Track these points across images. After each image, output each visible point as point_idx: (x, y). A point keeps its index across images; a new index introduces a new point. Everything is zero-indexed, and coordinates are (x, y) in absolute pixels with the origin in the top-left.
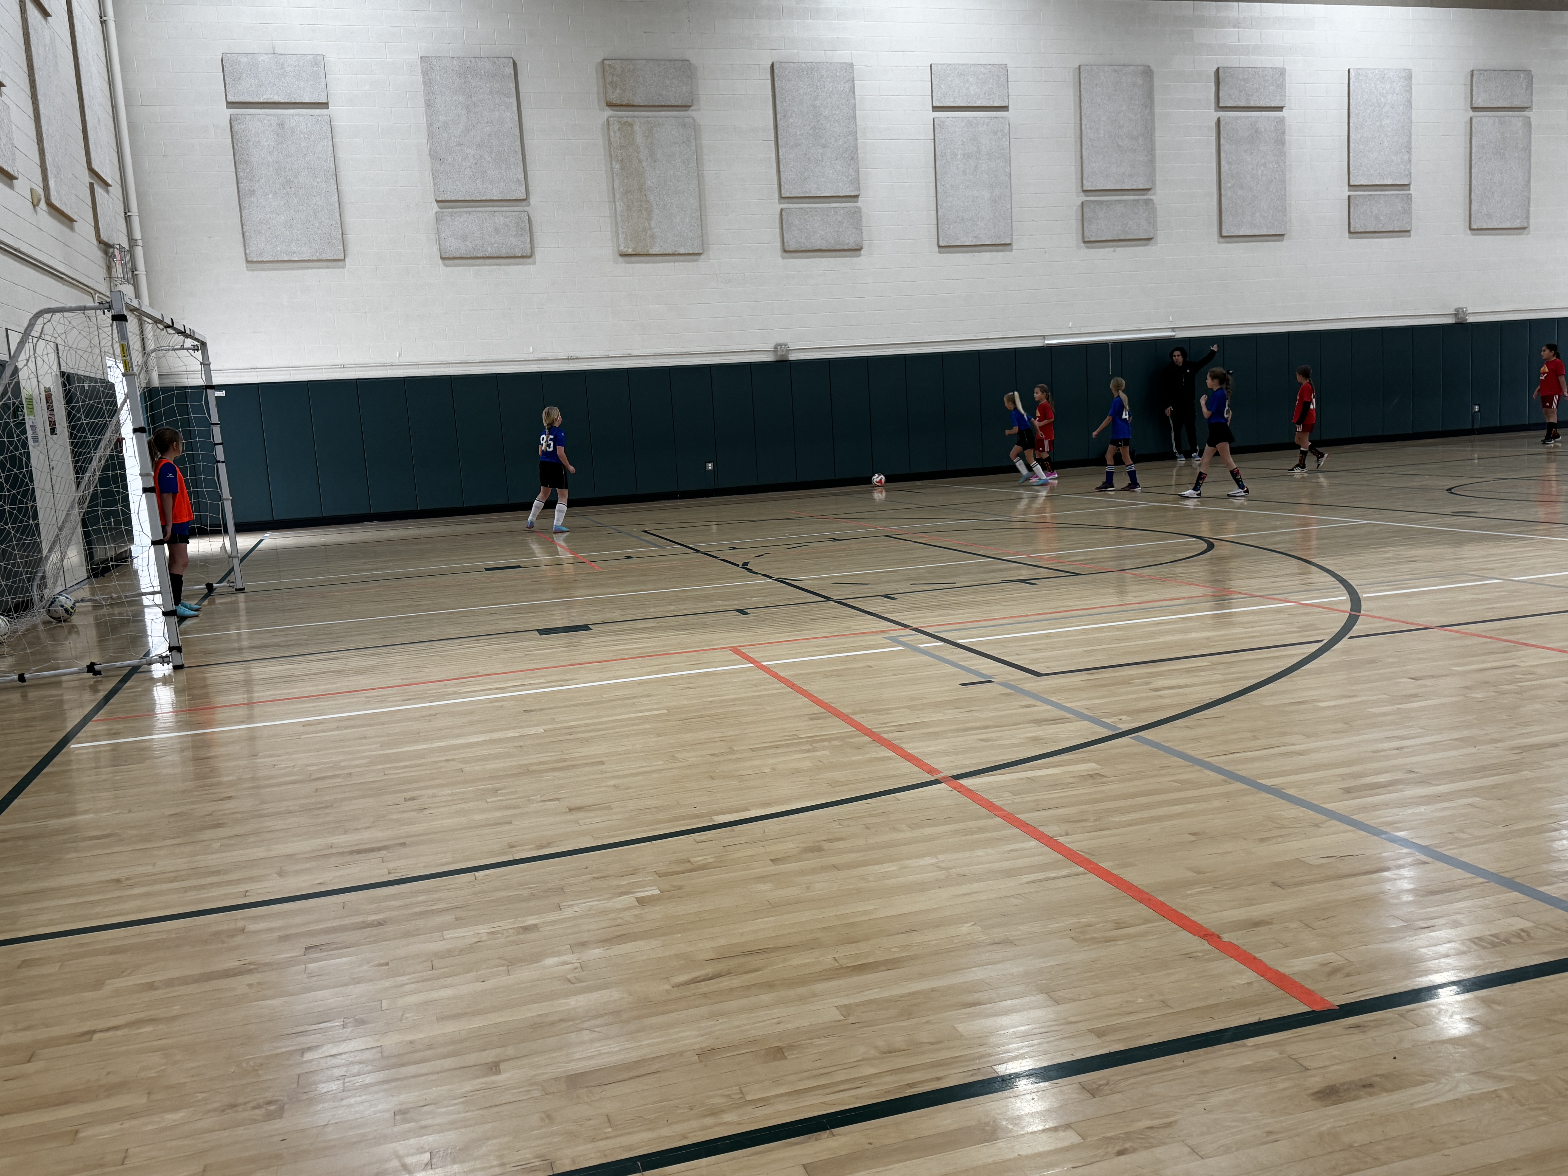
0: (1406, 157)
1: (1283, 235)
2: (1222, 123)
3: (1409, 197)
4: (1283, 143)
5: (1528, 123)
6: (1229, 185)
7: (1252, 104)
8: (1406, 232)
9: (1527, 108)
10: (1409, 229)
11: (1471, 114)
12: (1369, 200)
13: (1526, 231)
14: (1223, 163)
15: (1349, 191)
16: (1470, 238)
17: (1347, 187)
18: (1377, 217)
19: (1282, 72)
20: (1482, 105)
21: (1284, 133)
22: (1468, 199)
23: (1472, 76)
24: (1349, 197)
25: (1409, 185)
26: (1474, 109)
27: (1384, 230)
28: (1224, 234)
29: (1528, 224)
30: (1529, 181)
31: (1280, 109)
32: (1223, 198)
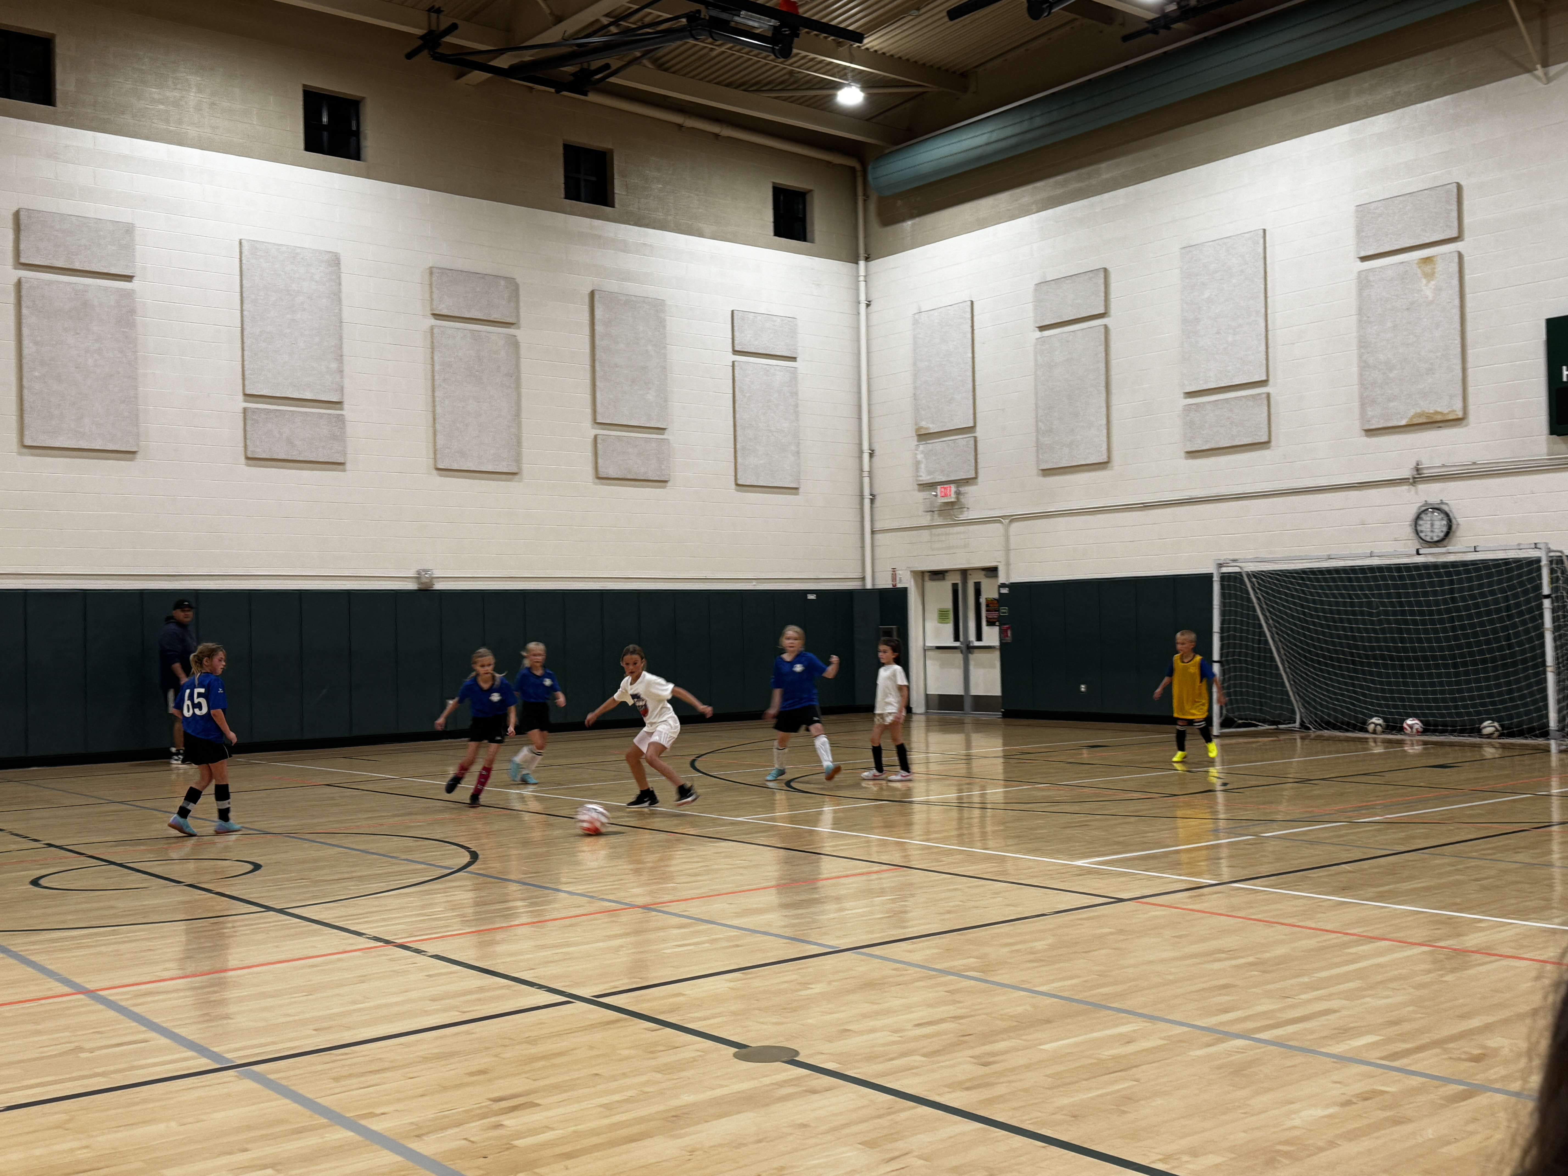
0: (334, 366)
1: (134, 453)
2: (25, 286)
3: (341, 419)
4: (132, 325)
5: (514, 344)
6: (37, 374)
7: (77, 266)
8: (339, 465)
9: (513, 324)
10: (341, 460)
11: (433, 322)
12: (276, 416)
13: (517, 477)
14: (26, 342)
15: (245, 401)
16: (438, 480)
17: (241, 397)
18: (289, 442)
19: (129, 229)
20: (445, 312)
21: (132, 312)
22: (431, 430)
23: (431, 273)
24: (245, 410)
25: (340, 403)
26: (437, 316)
27: (301, 459)
28: (28, 442)
29: (520, 468)
30: (518, 415)
31: (129, 278)
32: (25, 391)
